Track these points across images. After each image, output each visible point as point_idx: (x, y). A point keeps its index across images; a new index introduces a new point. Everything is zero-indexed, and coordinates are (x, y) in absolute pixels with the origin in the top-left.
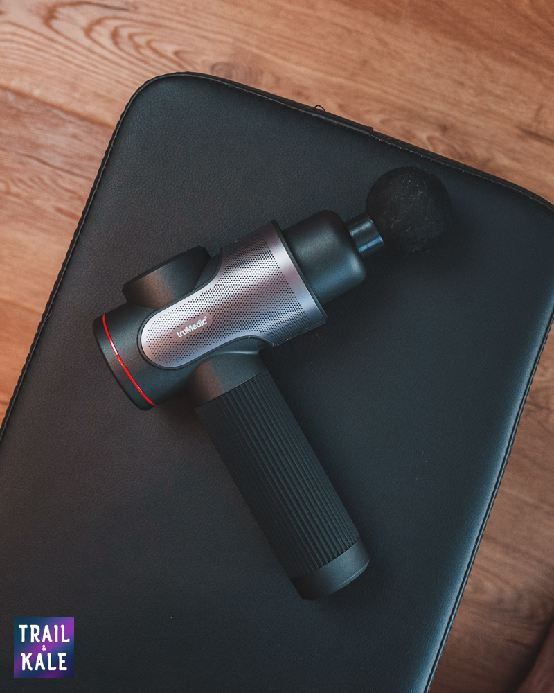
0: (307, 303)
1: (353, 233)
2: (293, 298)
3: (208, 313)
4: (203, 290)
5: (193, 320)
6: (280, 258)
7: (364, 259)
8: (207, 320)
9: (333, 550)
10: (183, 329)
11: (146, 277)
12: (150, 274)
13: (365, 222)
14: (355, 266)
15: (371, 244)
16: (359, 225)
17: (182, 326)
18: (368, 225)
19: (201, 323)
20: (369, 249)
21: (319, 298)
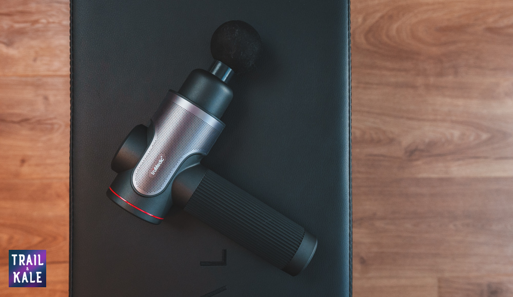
0: (211, 122)
1: (214, 73)
2: (202, 122)
3: (162, 154)
4: (152, 144)
5: (156, 162)
6: (183, 105)
7: (228, 84)
8: (163, 158)
9: (296, 242)
10: (153, 169)
11: (119, 153)
12: (120, 151)
13: (217, 64)
14: (225, 91)
15: (227, 75)
16: (215, 68)
17: (152, 168)
18: (219, 65)
19: (161, 161)
20: (227, 78)
21: (216, 116)
